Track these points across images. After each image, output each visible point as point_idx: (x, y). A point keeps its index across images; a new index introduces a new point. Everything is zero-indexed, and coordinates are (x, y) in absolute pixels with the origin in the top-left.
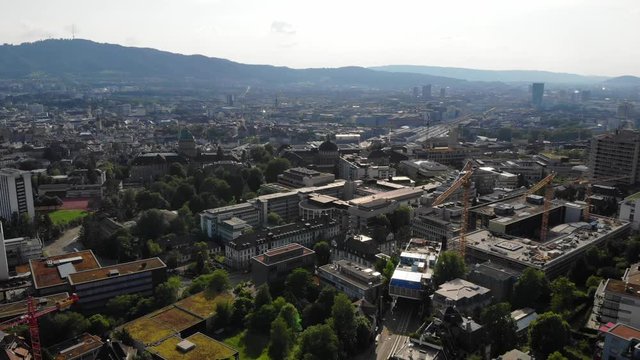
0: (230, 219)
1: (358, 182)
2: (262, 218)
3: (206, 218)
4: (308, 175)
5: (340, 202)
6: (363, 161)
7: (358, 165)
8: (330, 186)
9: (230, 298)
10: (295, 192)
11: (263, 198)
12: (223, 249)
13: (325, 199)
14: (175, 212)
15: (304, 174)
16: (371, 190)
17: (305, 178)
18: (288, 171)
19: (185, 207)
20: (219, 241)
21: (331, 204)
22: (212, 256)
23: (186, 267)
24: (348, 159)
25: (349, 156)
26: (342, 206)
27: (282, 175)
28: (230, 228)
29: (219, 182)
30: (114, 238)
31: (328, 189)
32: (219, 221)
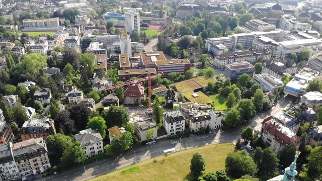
0: (218, 44)
1: (287, 32)
2: (233, 45)
3: (208, 42)
4: (262, 25)
5: (274, 42)
6: (294, 20)
7: (290, 22)
8: (272, 32)
9: (213, 81)
10: (253, 33)
11: (236, 36)
12: (214, 58)
13: (267, 39)
14: (195, 37)
15: (260, 24)
16: (293, 37)
17: (260, 26)
18: (251, 21)
19: (200, 36)
20: (212, 54)
21: (269, 43)
22: (209, 60)
23: (198, 63)
24: (286, 17)
25: (287, 15)
26: (275, 45)
27: (247, 23)
28: (218, 49)
29: (217, 24)
30: (170, 47)
31: (270, 34)
32: (214, 45)
